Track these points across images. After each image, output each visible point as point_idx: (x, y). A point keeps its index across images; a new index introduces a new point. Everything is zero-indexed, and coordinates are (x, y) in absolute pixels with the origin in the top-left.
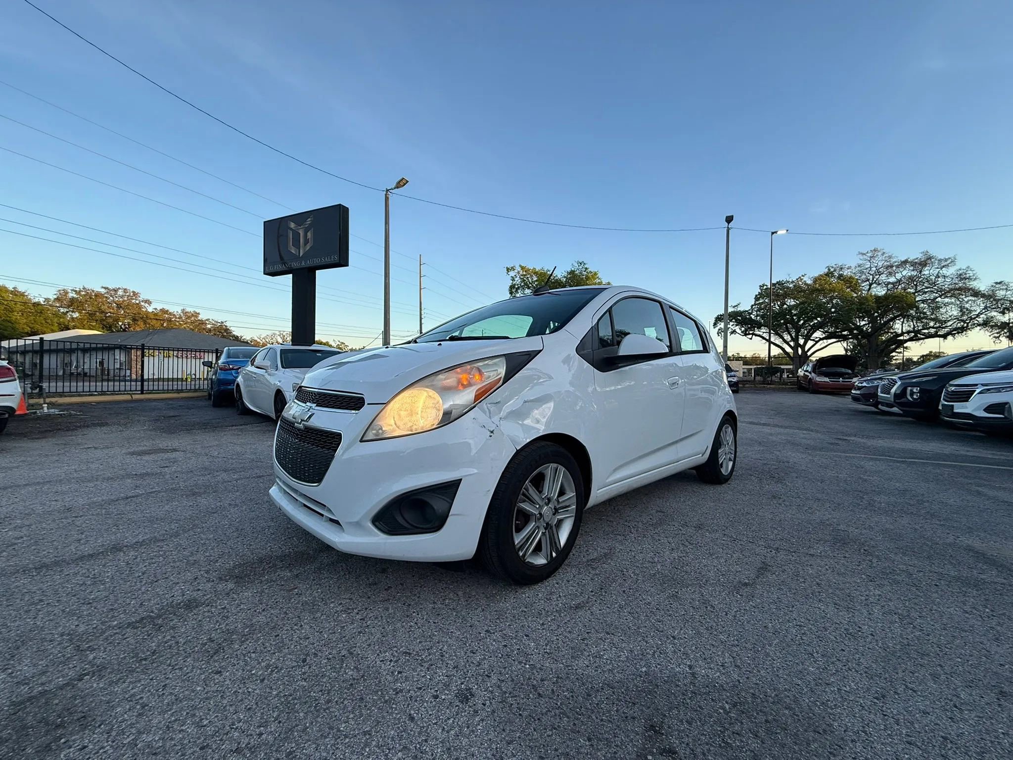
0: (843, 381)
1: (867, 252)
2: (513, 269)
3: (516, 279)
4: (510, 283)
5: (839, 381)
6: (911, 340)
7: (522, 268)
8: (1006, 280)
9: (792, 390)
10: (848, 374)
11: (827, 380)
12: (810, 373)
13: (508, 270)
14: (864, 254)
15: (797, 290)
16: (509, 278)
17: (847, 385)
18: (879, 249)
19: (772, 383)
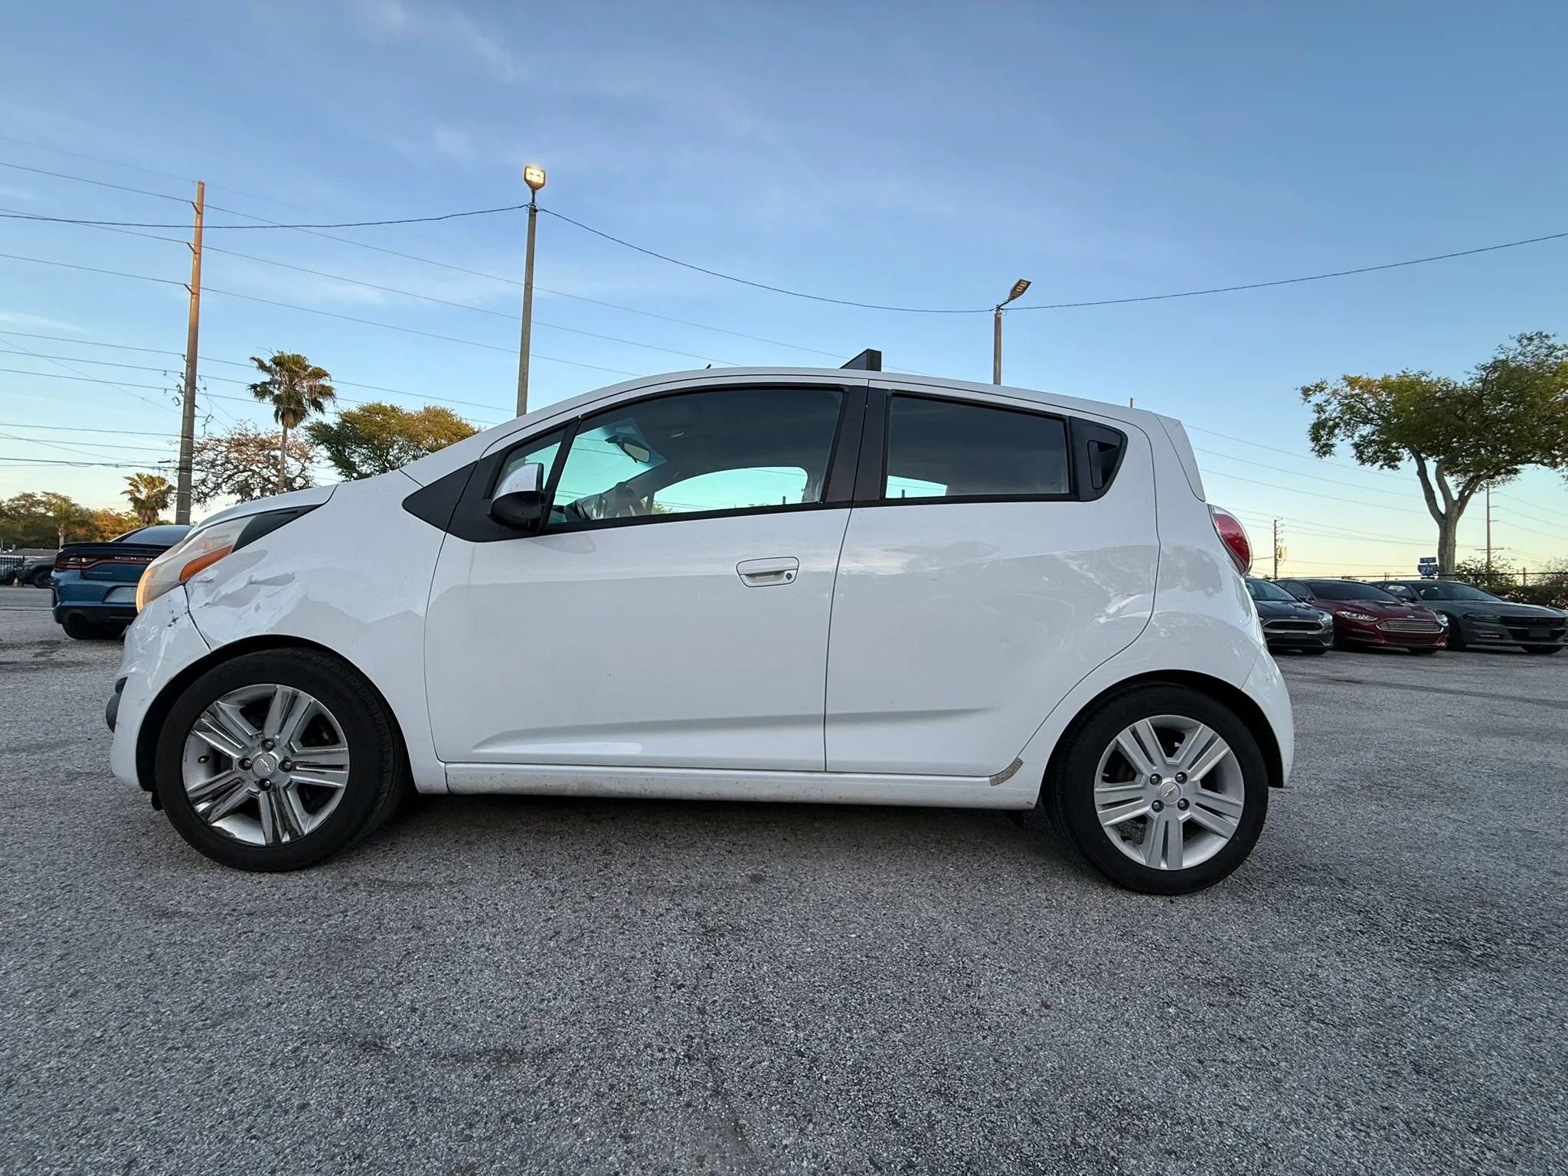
2: (1320, 388)
3: (1329, 408)
4: (1313, 418)
7: (1352, 382)
13: (1306, 392)
16: (1310, 407)
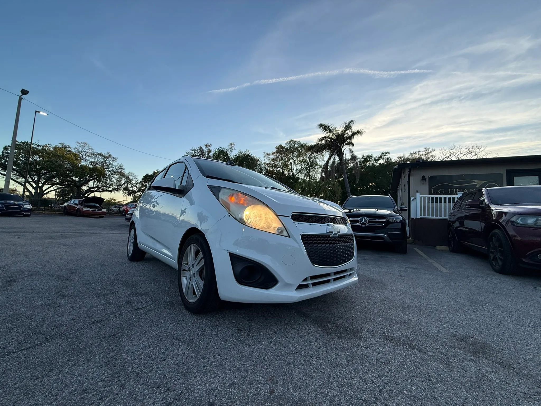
0: (98, 211)
1: (81, 143)
5: (96, 211)
6: (96, 191)
8: (133, 173)
9: (60, 215)
10: (98, 207)
11: (89, 209)
12: (77, 205)
14: (79, 143)
15: (43, 152)
17: (100, 213)
18: (87, 143)
19: (47, 210)
